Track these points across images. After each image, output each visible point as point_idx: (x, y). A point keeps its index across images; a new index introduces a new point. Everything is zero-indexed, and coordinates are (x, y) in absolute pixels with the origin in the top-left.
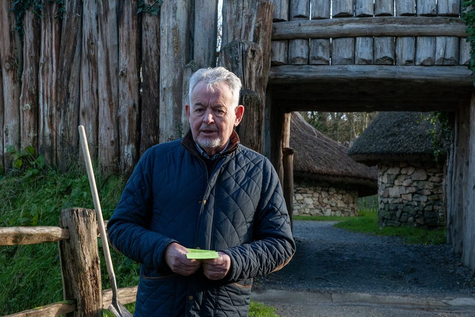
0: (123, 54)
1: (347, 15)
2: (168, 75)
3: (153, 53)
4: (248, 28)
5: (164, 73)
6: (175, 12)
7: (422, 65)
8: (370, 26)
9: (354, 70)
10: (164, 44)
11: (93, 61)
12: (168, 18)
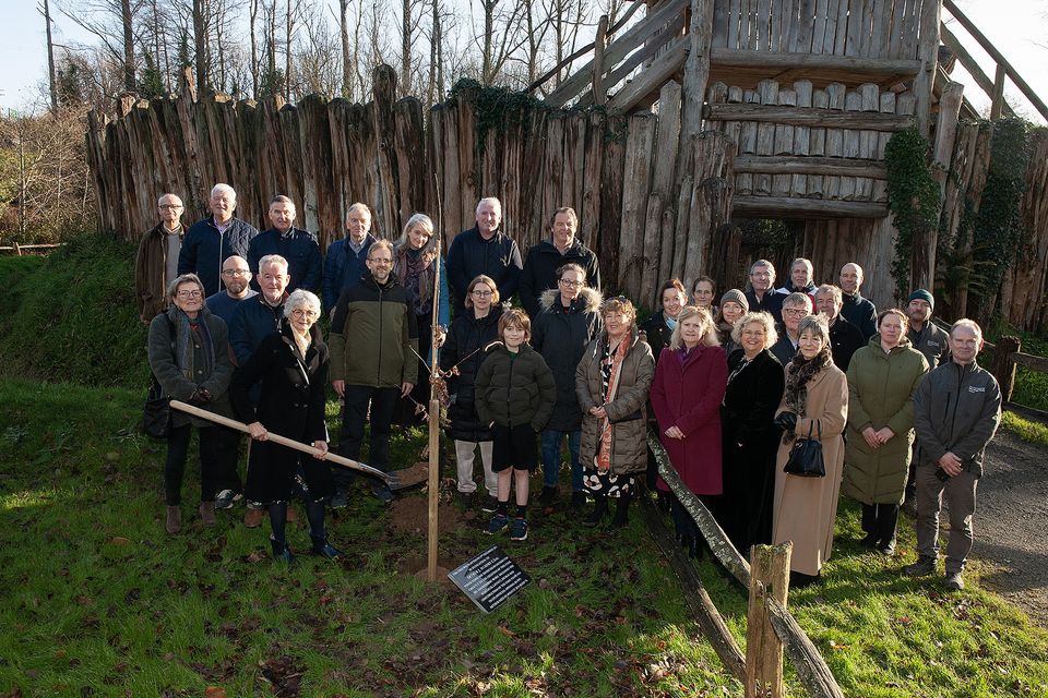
0: (588, 179)
1: (788, 154)
2: (632, 200)
3: (616, 178)
4: (717, 165)
5: (627, 197)
6: (644, 144)
7: (843, 200)
8: (808, 165)
9: (790, 202)
10: (629, 172)
11: (557, 182)
12: (637, 148)
